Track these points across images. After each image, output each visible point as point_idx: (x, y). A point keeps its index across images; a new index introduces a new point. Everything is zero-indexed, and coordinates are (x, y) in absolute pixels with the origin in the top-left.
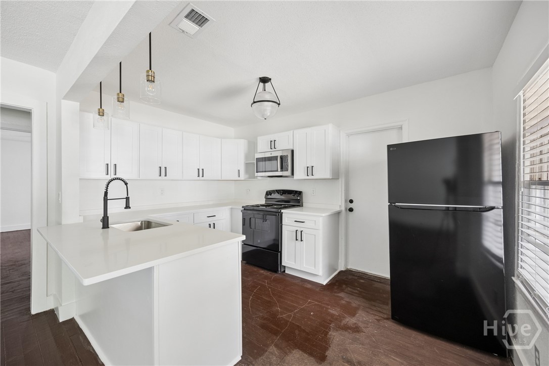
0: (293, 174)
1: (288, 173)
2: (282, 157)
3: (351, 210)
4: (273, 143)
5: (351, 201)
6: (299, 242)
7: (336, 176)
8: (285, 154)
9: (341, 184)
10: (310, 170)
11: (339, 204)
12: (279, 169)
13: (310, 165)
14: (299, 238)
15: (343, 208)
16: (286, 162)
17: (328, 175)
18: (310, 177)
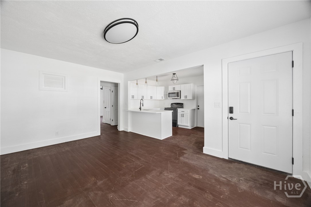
0: (180, 98)
1: (179, 98)
2: (177, 93)
3: (198, 109)
4: (174, 88)
5: (199, 106)
6: (183, 118)
7: (194, 98)
8: (178, 92)
9: (195, 101)
10: (186, 97)
11: (195, 107)
12: (176, 96)
13: (186, 95)
14: (183, 116)
15: (196, 108)
16: (178, 94)
17: (191, 98)
18: (186, 99)
